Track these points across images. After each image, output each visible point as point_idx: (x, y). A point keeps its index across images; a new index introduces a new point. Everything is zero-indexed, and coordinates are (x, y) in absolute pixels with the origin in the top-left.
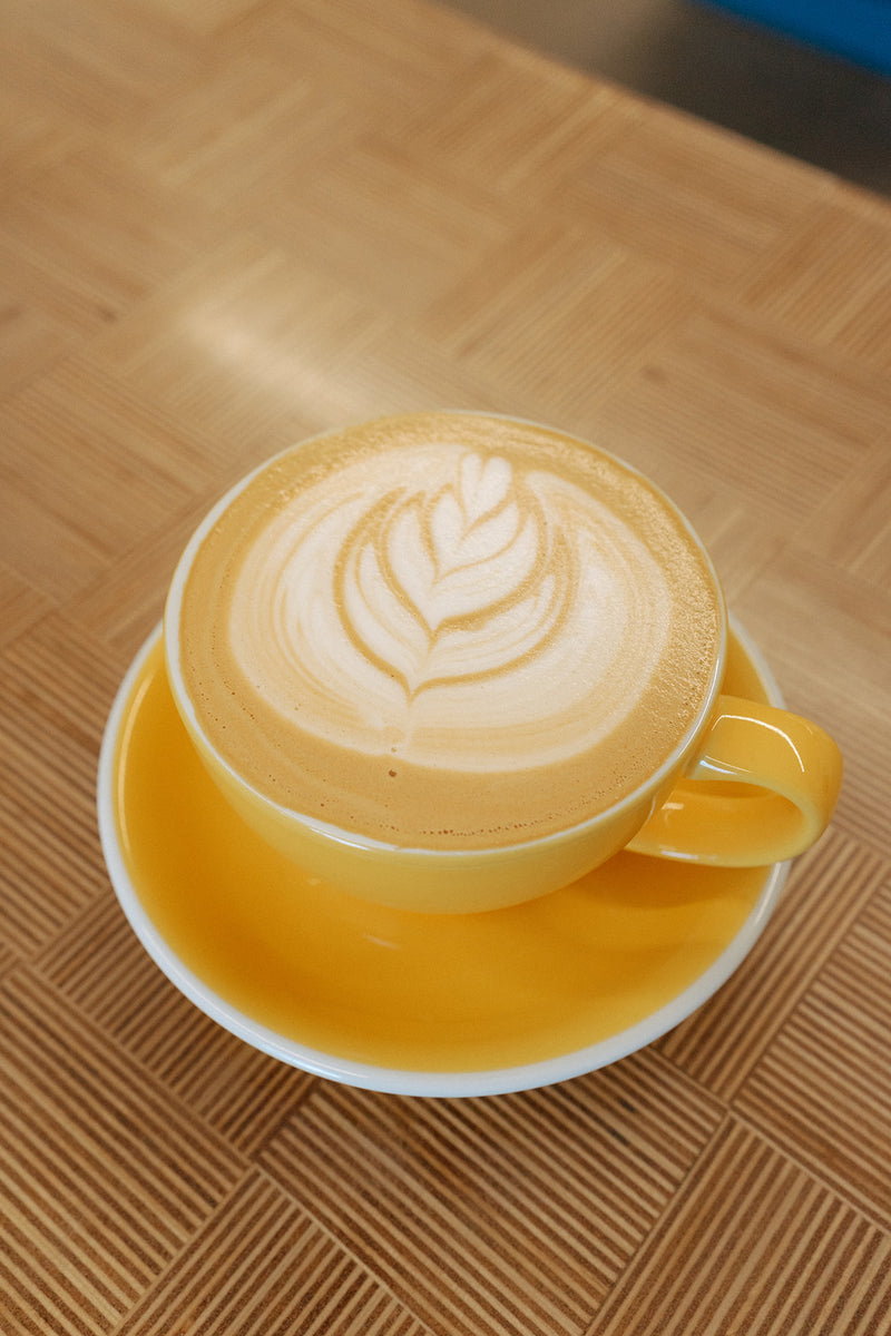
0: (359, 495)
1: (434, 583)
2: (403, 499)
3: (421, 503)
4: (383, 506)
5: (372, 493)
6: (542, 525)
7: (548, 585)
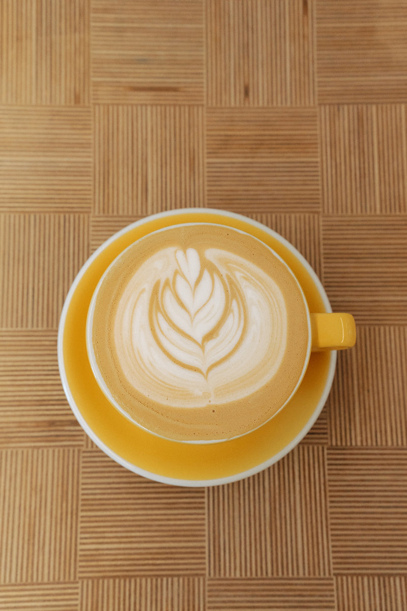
0: (143, 291)
1: (192, 322)
2: (162, 285)
3: (170, 284)
4: (155, 292)
5: (148, 287)
6: (221, 276)
7: (234, 304)
